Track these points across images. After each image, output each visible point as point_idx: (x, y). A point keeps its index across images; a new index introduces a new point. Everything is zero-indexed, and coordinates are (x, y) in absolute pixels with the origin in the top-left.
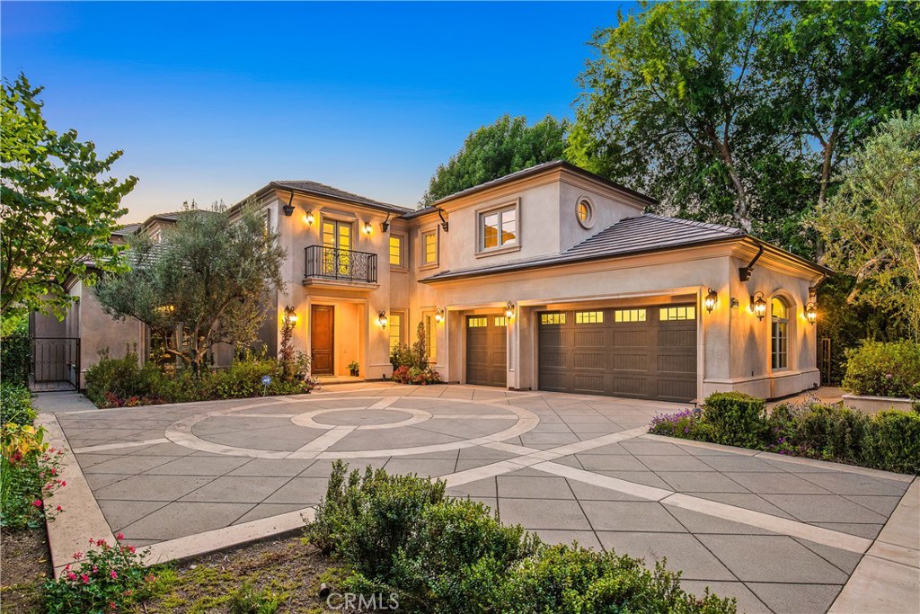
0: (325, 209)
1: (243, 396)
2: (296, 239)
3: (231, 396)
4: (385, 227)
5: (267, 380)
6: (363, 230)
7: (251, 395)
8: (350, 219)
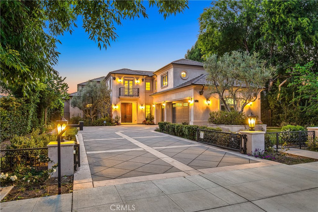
0: (125, 77)
1: (99, 126)
2: (117, 86)
3: (96, 126)
4: (143, 80)
5: (105, 122)
6: (136, 81)
7: (101, 126)
8: (132, 79)
